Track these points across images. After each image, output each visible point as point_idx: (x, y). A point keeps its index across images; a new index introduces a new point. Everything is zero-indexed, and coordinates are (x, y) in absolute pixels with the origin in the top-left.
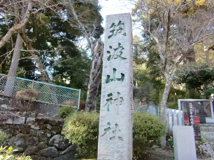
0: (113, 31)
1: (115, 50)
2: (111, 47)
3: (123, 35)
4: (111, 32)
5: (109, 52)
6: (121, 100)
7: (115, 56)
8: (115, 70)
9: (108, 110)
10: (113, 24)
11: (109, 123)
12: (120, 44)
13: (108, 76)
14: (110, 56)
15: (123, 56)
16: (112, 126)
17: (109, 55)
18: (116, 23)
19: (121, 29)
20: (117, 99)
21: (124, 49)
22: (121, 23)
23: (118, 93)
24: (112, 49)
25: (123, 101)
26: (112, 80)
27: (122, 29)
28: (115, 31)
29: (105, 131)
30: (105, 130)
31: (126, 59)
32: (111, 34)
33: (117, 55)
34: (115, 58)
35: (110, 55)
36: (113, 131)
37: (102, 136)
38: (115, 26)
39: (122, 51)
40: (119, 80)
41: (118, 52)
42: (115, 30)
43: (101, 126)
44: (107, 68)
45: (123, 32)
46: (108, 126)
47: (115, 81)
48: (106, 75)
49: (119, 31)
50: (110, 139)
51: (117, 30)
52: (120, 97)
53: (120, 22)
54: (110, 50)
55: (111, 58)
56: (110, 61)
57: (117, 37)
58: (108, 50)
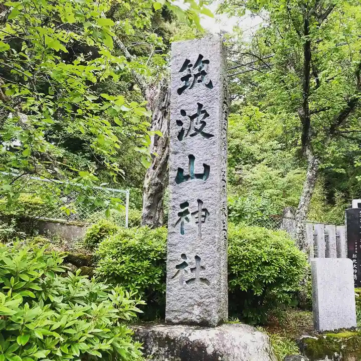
0: (185, 79)
1: (192, 118)
2: (183, 113)
3: (207, 86)
4: (182, 79)
5: (179, 123)
6: (204, 213)
7: (193, 132)
8: (192, 158)
9: (182, 233)
10: (187, 61)
11: (184, 256)
12: (200, 106)
13: (180, 171)
14: (183, 131)
15: (206, 130)
16: (190, 259)
17: (179, 128)
18: (193, 59)
19: (204, 73)
20: (198, 211)
21: (208, 115)
22: (203, 59)
23: (200, 201)
24: (187, 117)
25: (207, 215)
26: (187, 177)
27: (206, 74)
28: (190, 79)
29: (178, 270)
30: (177, 267)
31: (213, 136)
32: (183, 84)
33: (196, 129)
34: (192, 135)
35: (183, 128)
36: (192, 270)
37: (173, 277)
38: (191, 65)
39: (205, 120)
40: (199, 176)
41: (197, 123)
42: (190, 76)
43: (171, 261)
44: (178, 155)
45: (206, 80)
46: (183, 260)
47: (192, 178)
48: (176, 168)
49: (199, 78)
50: (187, 282)
51: (196, 76)
52: (203, 208)
53: (201, 57)
54: (182, 118)
55: (184, 135)
56: (182, 141)
57: (194, 89)
58: (178, 119)
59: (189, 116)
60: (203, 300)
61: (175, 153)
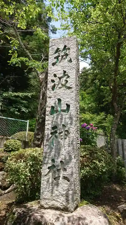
0: (57, 58)
1: (60, 78)
2: (55, 76)
3: (68, 61)
4: (55, 58)
5: (53, 81)
6: (66, 133)
7: (60, 86)
9: (53, 145)
10: (58, 49)
11: (53, 160)
12: (65, 72)
13: (53, 107)
15: (68, 85)
16: (57, 163)
17: (53, 84)
18: (61, 47)
20: (62, 132)
21: (69, 77)
22: (66, 48)
23: (64, 125)
27: (68, 55)
28: (59, 58)
30: (49, 168)
31: (72, 88)
32: (55, 60)
35: (55, 84)
36: (58, 170)
37: (46, 175)
38: (60, 51)
39: (67, 80)
40: (64, 111)
41: (63, 81)
43: (44, 163)
44: (52, 99)
45: (68, 58)
46: (52, 163)
47: (59, 112)
48: (50, 106)
49: (64, 57)
51: (62, 56)
52: (65, 129)
53: (65, 46)
54: (54, 78)
55: (55, 88)
56: (54, 91)
57: (61, 64)
58: (52, 79)
59: (58, 78)
61: (50, 98)
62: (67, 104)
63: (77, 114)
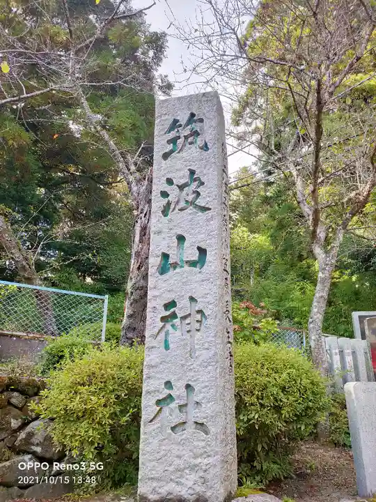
0: (173, 141)
1: (181, 188)
2: (170, 182)
3: (201, 148)
4: (169, 142)
6: (199, 317)
7: (182, 204)
8: (181, 239)
9: (167, 347)
10: (176, 121)
11: (168, 384)
12: (192, 172)
13: (166, 256)
14: (169, 204)
15: (201, 202)
16: (178, 391)
17: (165, 201)
18: (183, 117)
19: (195, 134)
20: (190, 314)
21: (203, 184)
22: (195, 118)
23: (192, 299)
24: (174, 187)
25: (204, 319)
26: (175, 266)
27: (198, 134)
28: (179, 141)
29: (158, 408)
30: (158, 402)
31: (210, 209)
32: (170, 147)
33: (187, 201)
34: (181, 210)
35: (169, 201)
36: (181, 407)
37: (151, 421)
38: (180, 126)
39: (199, 190)
40: (193, 264)
41: (188, 193)
42: (179, 138)
43: (148, 392)
44: (163, 235)
45: (200, 141)
46: (167, 392)
47: (182, 267)
48: (160, 253)
49: (190, 139)
50: (173, 429)
51: (186, 137)
52: (197, 309)
53: (193, 115)
54: (167, 188)
55: (171, 210)
56: (169, 217)
57: (184, 154)
58: (162, 190)
59: (177, 185)
60: (199, 460)
61: (159, 233)
62: (199, 248)
63: (225, 270)
